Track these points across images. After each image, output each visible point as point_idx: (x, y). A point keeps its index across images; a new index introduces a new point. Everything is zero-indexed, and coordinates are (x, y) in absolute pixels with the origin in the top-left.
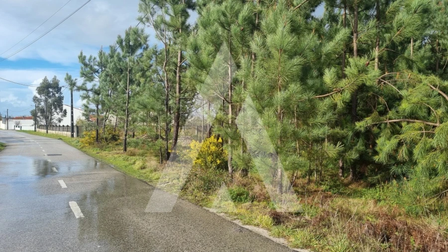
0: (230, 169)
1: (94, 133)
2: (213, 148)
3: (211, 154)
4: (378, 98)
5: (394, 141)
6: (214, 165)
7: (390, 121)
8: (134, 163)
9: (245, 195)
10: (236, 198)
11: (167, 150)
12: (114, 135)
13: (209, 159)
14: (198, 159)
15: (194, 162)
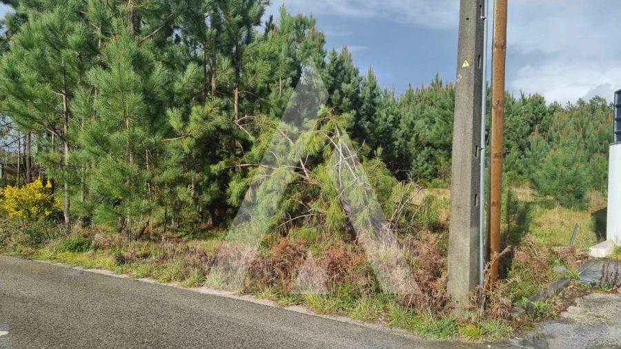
0: (66, 219)
2: (39, 196)
3: (36, 203)
4: (234, 141)
5: (242, 184)
6: (41, 218)
7: (242, 165)
9: (87, 245)
10: (75, 249)
13: (34, 210)
14: (17, 210)
15: (11, 215)
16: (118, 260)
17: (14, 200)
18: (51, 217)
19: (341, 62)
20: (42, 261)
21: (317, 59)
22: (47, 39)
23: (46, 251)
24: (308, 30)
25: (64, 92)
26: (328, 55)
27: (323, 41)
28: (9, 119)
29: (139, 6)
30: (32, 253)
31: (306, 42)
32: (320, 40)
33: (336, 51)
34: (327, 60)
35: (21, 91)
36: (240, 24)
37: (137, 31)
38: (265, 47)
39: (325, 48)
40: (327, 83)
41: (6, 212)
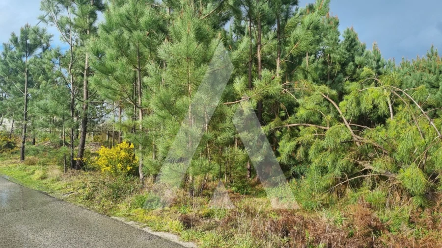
0: (141, 175)
2: (123, 155)
3: (121, 160)
4: (279, 104)
6: (124, 173)
11: (72, 158)
12: (9, 142)
13: (119, 166)
14: (107, 166)
15: (103, 170)
17: (105, 157)
18: (129, 173)
20: (118, 219)
21: (333, 38)
22: (124, 24)
23: (123, 207)
27: (337, 24)
30: (111, 209)
32: (335, 22)
39: (339, 29)
40: (344, 57)
41: (99, 168)
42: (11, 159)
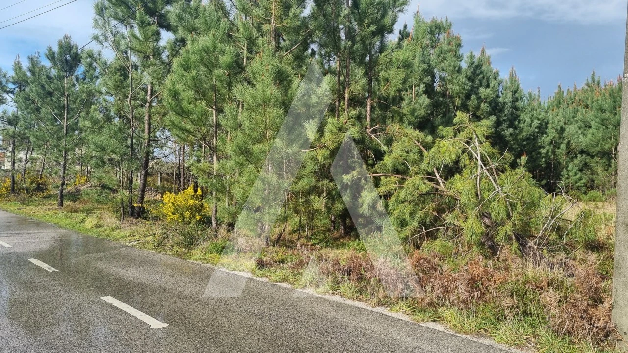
0: (214, 223)
1: (9, 182)
2: (192, 202)
3: (189, 209)
4: (367, 151)
6: (193, 222)
7: (374, 175)
8: (83, 221)
9: (231, 248)
10: (221, 251)
11: (131, 204)
12: (40, 184)
13: (187, 214)
14: (174, 214)
15: (169, 218)
16: (258, 264)
17: (171, 205)
18: (201, 221)
19: (479, 66)
20: (195, 262)
21: (452, 64)
22: (202, 61)
23: (197, 253)
24: (443, 34)
25: (214, 107)
26: (465, 58)
27: (459, 45)
28: (167, 133)
29: (281, 25)
30: (186, 254)
31: (441, 47)
32: (456, 44)
33: (474, 54)
34: (464, 65)
35: (181, 108)
36: (374, 34)
37: (278, 48)
38: (400, 55)
39: (461, 51)
40: (464, 89)
41: (165, 216)
42: (44, 204)
